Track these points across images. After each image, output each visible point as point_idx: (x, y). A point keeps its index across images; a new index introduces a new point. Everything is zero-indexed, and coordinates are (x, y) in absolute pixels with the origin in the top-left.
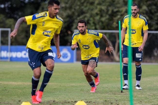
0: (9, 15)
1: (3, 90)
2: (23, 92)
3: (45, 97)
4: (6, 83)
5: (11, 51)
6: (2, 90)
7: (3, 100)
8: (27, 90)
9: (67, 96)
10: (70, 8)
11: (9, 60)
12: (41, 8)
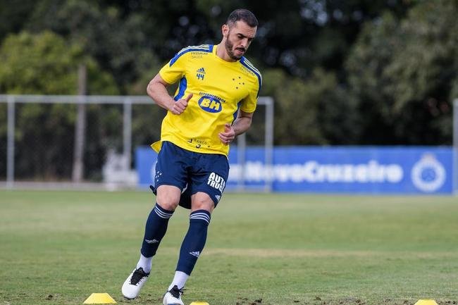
0: (271, 59)
1: (222, 272)
2: (278, 277)
3: (335, 291)
4: (236, 252)
5: (274, 162)
6: (219, 272)
7: (213, 298)
8: (289, 271)
9: (399, 286)
10: (444, 37)
11: (267, 188)
12: (361, 39)
